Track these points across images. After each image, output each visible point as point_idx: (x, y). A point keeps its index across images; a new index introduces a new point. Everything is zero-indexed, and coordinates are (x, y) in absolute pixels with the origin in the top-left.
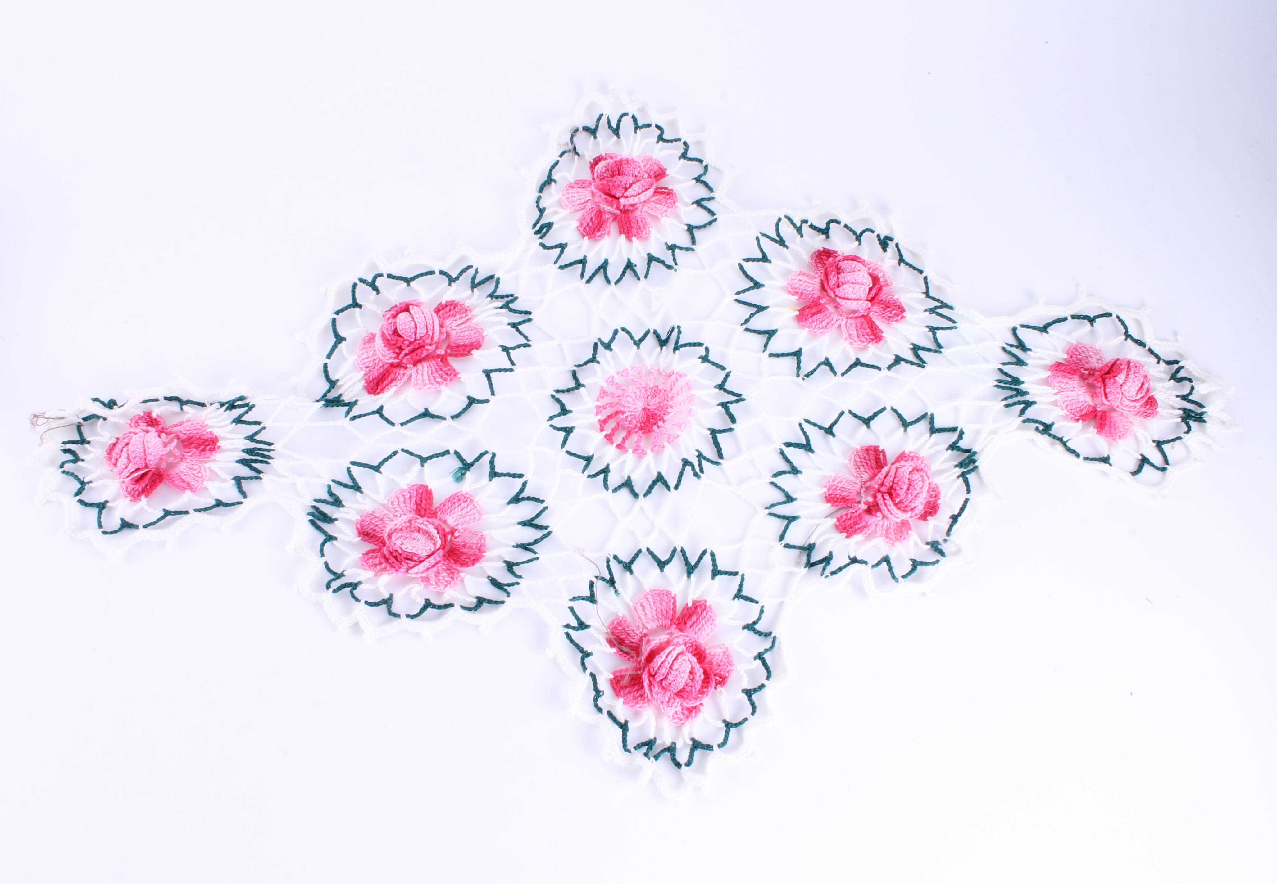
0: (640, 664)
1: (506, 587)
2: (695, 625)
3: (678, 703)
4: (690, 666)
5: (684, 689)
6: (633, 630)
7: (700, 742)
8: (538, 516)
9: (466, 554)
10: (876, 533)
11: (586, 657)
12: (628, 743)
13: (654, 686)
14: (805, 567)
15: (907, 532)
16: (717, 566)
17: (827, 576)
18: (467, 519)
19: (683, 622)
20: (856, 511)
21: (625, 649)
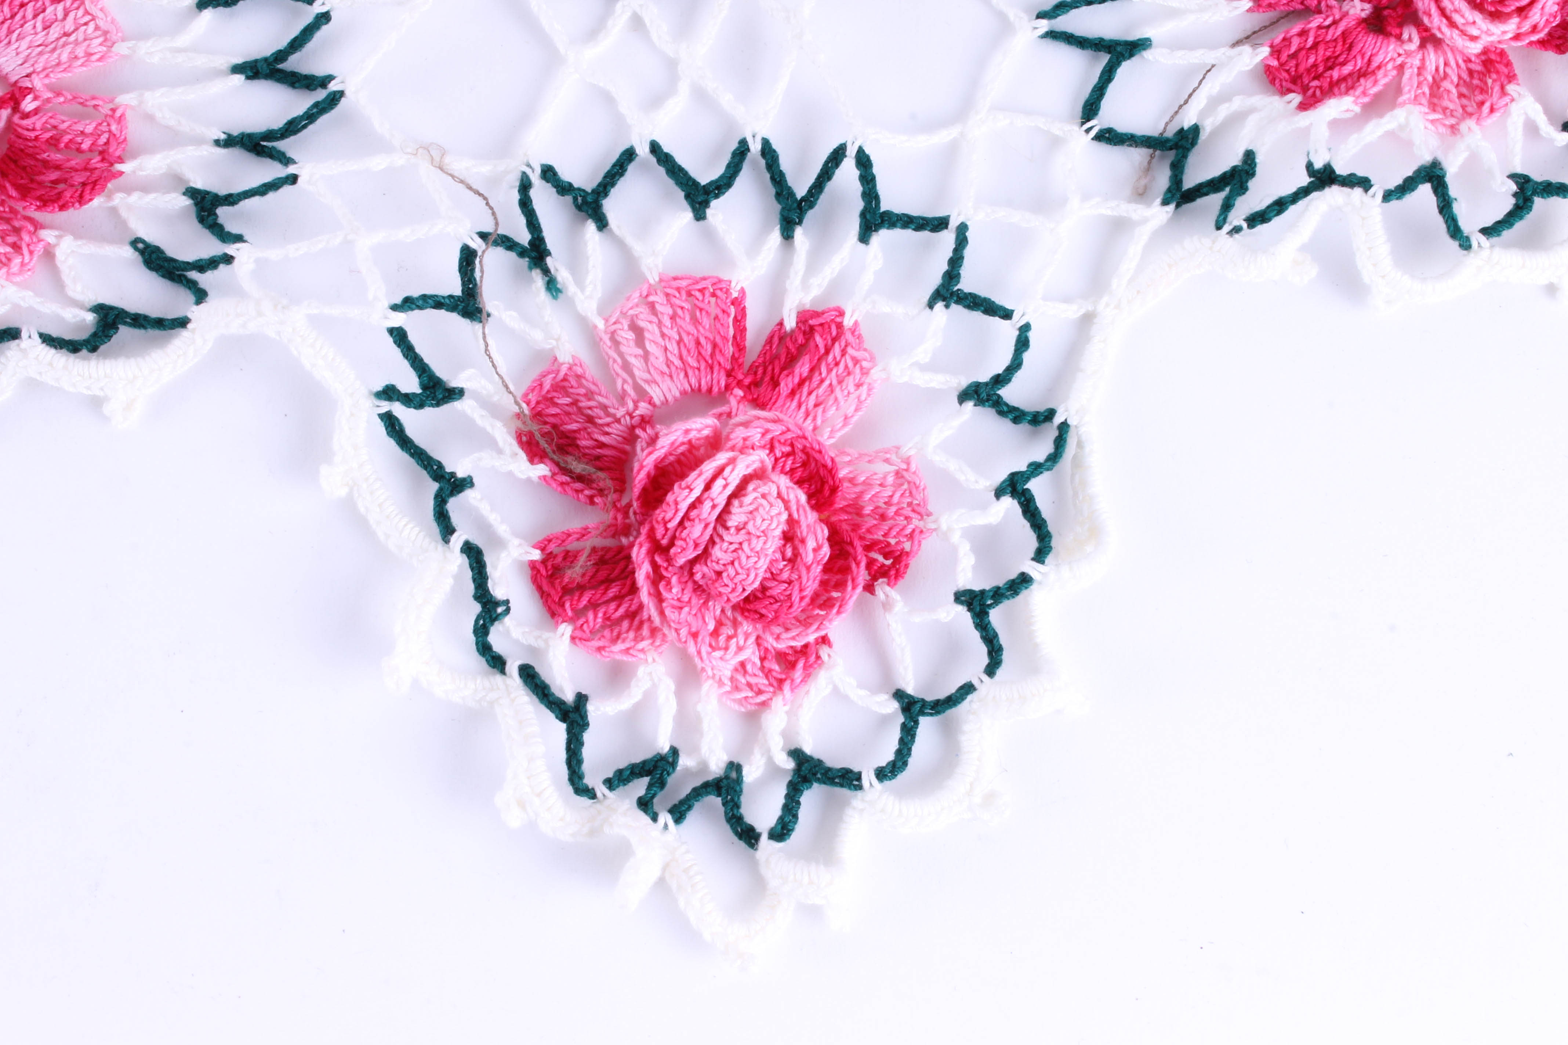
0: (626, 515)
1: (193, 275)
2: (805, 390)
3: (747, 636)
4: (785, 517)
5: (763, 588)
6: (605, 408)
7: (820, 762)
8: (297, 44)
9: (58, 167)
10: (1399, 91)
11: (452, 494)
12: (586, 767)
13: (669, 583)
14: (1165, 203)
15: (1502, 88)
16: (877, 198)
17: (1237, 230)
18: (64, 57)
19: (767, 379)
20: (1335, 23)
21: (578, 467)
